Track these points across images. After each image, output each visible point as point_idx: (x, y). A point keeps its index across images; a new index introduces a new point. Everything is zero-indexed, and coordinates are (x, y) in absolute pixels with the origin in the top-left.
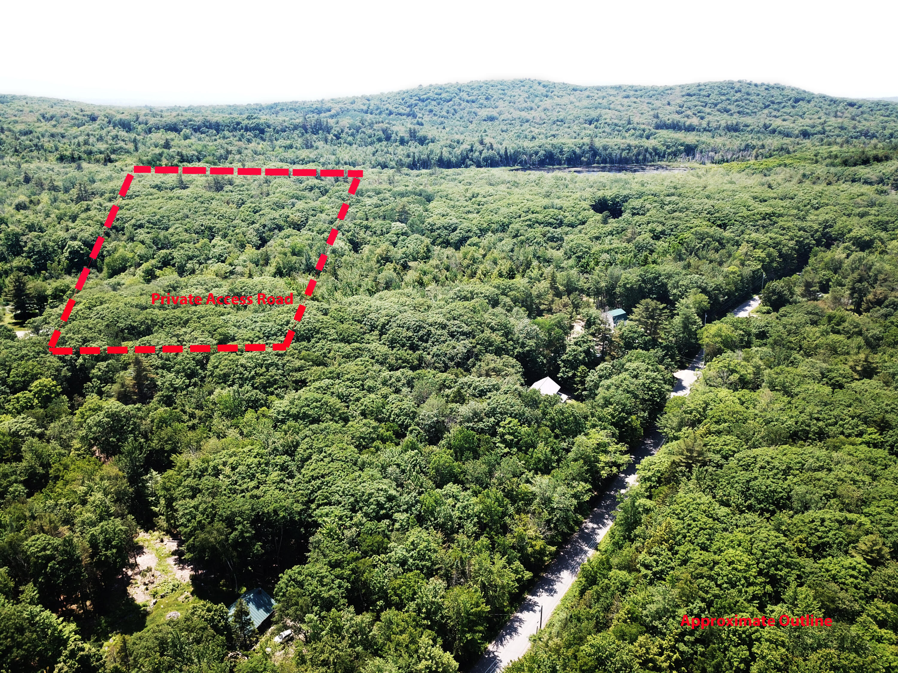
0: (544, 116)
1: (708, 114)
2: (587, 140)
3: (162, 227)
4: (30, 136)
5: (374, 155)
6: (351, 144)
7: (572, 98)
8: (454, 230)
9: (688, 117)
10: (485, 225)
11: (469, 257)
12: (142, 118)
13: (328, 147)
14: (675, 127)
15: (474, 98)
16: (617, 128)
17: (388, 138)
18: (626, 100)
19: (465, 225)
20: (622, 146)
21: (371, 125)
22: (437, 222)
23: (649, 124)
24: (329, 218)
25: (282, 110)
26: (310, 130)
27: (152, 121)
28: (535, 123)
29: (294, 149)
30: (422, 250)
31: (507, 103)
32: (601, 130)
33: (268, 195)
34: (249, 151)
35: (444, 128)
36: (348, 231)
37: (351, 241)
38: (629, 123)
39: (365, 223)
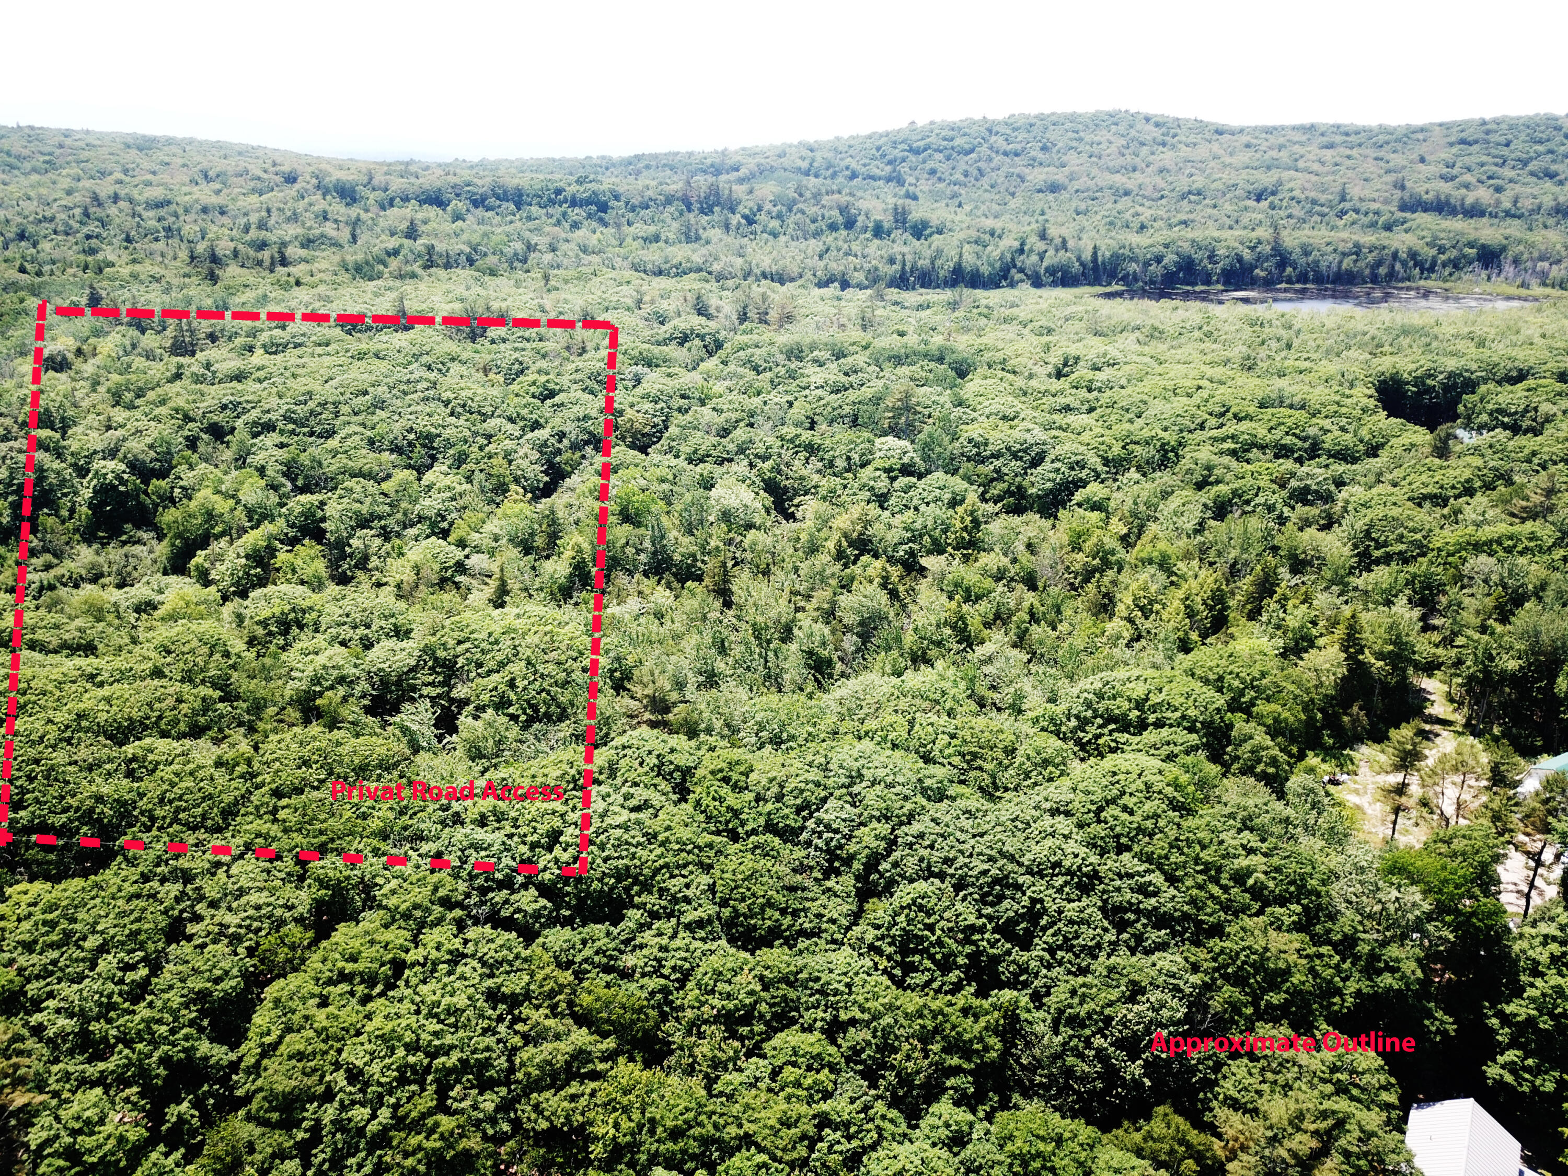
0: (1162, 184)
1: (1511, 181)
2: (1264, 233)
3: (318, 429)
4: (162, 212)
5: (821, 257)
6: (775, 235)
7: (1215, 147)
8: (1036, 462)
9: (1467, 186)
10: (1117, 450)
11: (1088, 546)
12: (379, 179)
13: (729, 239)
14: (1442, 207)
15: (1019, 147)
16: (1318, 208)
17: (850, 224)
18: (1329, 153)
19: (1068, 447)
20: (1342, 247)
21: (817, 196)
22: (993, 436)
23: (1386, 202)
24: (720, 420)
25: (648, 167)
26: (696, 206)
27: (397, 184)
28: (1144, 197)
29: (661, 244)
30: (958, 519)
31: (1084, 156)
32: (1283, 213)
33: (583, 351)
34: (572, 245)
35: (960, 205)
36: (764, 458)
37: (771, 487)
38: (1343, 199)
39: (806, 436)
